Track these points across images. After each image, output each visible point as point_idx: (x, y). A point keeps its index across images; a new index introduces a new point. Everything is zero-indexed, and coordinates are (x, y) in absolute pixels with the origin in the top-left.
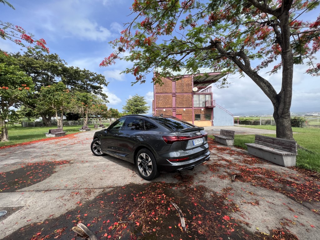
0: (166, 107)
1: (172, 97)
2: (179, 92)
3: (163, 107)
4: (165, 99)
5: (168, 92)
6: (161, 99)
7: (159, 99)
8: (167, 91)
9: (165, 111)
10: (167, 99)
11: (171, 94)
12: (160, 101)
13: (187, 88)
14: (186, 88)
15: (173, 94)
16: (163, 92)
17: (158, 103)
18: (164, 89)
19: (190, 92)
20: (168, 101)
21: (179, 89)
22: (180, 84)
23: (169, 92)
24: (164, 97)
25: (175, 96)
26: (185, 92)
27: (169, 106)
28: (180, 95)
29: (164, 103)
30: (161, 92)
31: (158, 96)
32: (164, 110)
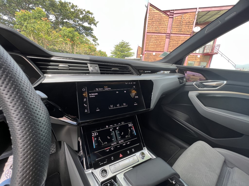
0: (157, 50)
1: (165, 39)
2: (174, 33)
3: (153, 50)
4: (157, 40)
5: (161, 32)
6: (152, 40)
7: (149, 40)
8: (161, 30)
9: (154, 56)
10: (160, 40)
11: (165, 35)
12: (151, 43)
13: (186, 27)
14: (184, 27)
15: (167, 35)
16: (156, 32)
17: (148, 45)
18: (157, 28)
19: (189, 33)
20: (159, 44)
21: (175, 29)
22: (178, 21)
23: (163, 32)
24: (156, 38)
25: (169, 37)
26: (183, 33)
27: (159, 49)
28: (176, 36)
29: (155, 45)
30: (153, 32)
31: (149, 36)
32: (154, 54)
